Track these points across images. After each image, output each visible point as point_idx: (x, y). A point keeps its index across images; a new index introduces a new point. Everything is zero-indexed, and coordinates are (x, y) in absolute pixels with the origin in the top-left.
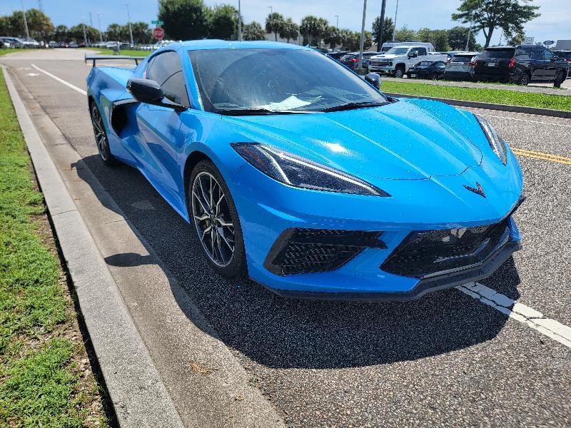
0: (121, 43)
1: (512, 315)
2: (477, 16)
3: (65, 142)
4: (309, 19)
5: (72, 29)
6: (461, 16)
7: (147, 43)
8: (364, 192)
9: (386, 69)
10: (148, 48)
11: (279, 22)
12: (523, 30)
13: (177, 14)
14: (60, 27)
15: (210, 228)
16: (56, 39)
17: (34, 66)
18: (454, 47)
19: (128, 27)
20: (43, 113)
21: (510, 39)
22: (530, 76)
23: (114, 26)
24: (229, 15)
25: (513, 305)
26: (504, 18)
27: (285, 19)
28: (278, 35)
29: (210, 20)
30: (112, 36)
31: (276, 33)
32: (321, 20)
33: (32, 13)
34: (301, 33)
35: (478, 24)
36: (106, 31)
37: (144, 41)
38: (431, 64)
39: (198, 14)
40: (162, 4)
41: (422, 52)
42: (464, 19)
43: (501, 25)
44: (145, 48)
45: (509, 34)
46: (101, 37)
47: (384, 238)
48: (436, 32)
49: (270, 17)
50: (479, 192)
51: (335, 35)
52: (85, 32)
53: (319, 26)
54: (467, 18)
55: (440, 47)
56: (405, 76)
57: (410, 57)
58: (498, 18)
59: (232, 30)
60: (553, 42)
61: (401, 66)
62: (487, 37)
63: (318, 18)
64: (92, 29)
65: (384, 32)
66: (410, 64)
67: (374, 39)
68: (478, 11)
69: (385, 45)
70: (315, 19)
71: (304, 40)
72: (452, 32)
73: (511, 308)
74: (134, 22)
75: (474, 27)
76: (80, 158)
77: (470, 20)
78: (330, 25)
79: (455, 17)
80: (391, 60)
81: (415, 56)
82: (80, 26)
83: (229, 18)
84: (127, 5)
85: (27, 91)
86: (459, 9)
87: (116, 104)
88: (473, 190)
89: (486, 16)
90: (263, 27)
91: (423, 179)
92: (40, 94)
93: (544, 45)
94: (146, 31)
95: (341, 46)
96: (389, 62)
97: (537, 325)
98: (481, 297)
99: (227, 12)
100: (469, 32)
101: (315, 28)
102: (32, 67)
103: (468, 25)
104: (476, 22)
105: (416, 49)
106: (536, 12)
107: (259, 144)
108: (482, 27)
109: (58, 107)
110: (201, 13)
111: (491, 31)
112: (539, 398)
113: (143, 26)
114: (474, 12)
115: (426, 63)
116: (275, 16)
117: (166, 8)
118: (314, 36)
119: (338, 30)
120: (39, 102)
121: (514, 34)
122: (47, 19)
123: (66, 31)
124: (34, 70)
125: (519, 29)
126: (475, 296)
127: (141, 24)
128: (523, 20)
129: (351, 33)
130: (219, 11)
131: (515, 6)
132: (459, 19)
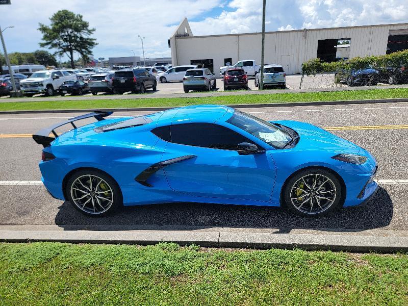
15: (308, 200)
35: (61, 49)
43: (76, 50)
61: (50, 86)
79: (42, 45)
81: (57, 78)
86: (43, 40)
104: (59, 48)
106: (95, 42)
108: (64, 51)
111: (72, 54)
131: (81, 38)
132: (46, 46)
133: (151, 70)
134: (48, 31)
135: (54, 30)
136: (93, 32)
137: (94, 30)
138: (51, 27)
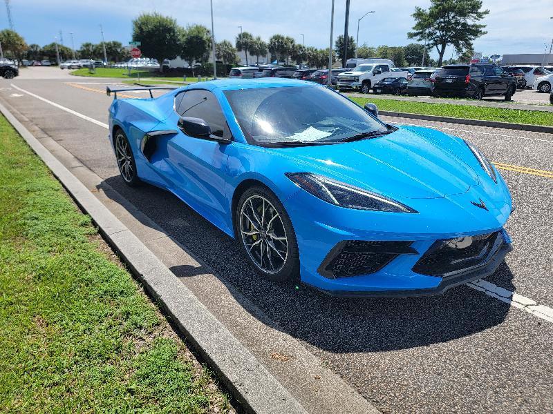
0: (94, 61)
1: (513, 304)
2: (430, 34)
3: (81, 164)
4: (277, 38)
5: (43, 48)
6: (416, 35)
7: (120, 61)
8: (397, 210)
9: (354, 85)
10: (123, 65)
11: (249, 40)
12: (473, 46)
13: (151, 34)
14: (32, 46)
15: (258, 242)
16: (28, 58)
17: (14, 86)
18: (411, 62)
19: (101, 45)
20: (46, 136)
21: (461, 55)
22: (484, 90)
23: (88, 45)
24: (201, 35)
25: (512, 296)
26: (455, 36)
27: (255, 37)
28: (248, 53)
29: (183, 39)
30: (85, 54)
31: (246, 50)
32: (287, 38)
33: (6, 33)
34: (270, 51)
35: (432, 42)
36: (79, 49)
37: (117, 58)
38: (393, 80)
39: (172, 34)
40: (136, 25)
41: (385, 68)
42: (418, 37)
43: (452, 42)
44: (119, 65)
45: (459, 50)
46: (74, 56)
47: (414, 246)
48: (393, 49)
49: (240, 36)
50: (483, 207)
51: (301, 53)
52: (57, 50)
53: (286, 44)
54: (422, 36)
55: (398, 63)
56: (371, 91)
57: (374, 74)
58: (450, 36)
59: (204, 48)
60: (499, 56)
61: (367, 82)
62: (440, 53)
63: (285, 37)
64: (64, 48)
65: (346, 49)
66: (375, 80)
67: (337, 55)
68: (431, 30)
69: (349, 61)
70: (283, 38)
71: (272, 57)
72: (408, 48)
73: (511, 298)
74: (107, 41)
75: (428, 45)
76: (103, 180)
77: (424, 38)
78: (297, 43)
79: (411, 36)
80: (358, 76)
81: (379, 73)
82: (53, 45)
83: (201, 38)
84: (101, 25)
85: (18, 112)
86: (414, 28)
87: (152, 134)
88: (478, 205)
89: (438, 34)
90: (234, 46)
91: (440, 197)
92: (33, 116)
93: (491, 60)
94: (119, 50)
95: (307, 62)
96: (356, 79)
97: (534, 311)
98: (486, 290)
99: (199, 32)
100: (424, 49)
101: (283, 46)
102: (12, 87)
103: (423, 42)
104: (430, 40)
105: (380, 66)
106: (483, 30)
107: (310, 173)
108: (436, 44)
109: (58, 130)
110: (174, 32)
111: (443, 48)
112: (546, 366)
113: (116, 45)
114: (427, 31)
115: (390, 80)
116: (245, 35)
117: (140, 28)
118: (282, 53)
119: (304, 47)
120: (37, 125)
121: (464, 50)
122: (19, 39)
123: (38, 50)
124: (15, 91)
125: (469, 46)
126: (480, 290)
127: (114, 43)
128: (472, 37)
129: (316, 50)
130: (191, 31)
131: (464, 25)
132: (414, 37)
133: (533, 71)
134: (424, 17)
135: (431, 15)
136: (484, 16)
137: (486, 13)
138: (428, 11)
